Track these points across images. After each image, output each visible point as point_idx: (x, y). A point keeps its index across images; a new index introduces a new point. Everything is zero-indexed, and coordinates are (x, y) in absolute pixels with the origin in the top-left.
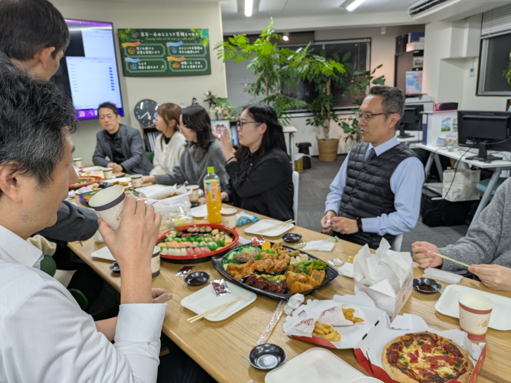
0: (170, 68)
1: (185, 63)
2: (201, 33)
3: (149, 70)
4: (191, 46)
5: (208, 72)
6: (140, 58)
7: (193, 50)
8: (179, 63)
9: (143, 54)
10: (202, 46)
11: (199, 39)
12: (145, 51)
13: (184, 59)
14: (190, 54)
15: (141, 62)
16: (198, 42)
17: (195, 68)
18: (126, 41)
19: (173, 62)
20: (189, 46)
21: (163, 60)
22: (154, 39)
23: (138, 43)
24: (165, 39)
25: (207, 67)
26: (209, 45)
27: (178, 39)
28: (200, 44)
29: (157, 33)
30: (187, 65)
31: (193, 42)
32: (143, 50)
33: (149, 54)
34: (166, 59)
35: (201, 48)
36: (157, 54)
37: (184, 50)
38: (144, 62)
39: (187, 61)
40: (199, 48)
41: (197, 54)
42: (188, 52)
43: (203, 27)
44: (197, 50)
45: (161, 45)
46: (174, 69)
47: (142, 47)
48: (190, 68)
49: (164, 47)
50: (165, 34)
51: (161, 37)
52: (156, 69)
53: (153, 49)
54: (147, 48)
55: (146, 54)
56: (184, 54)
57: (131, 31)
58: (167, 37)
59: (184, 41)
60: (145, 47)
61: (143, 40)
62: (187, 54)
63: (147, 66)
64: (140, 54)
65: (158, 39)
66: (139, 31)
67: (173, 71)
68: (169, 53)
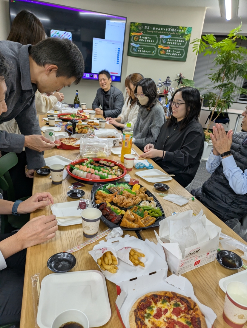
0: (158, 54)
1: (170, 51)
2: (186, 30)
3: (144, 53)
4: (177, 39)
5: (184, 60)
6: (140, 44)
7: (177, 42)
8: (165, 50)
9: (143, 42)
10: (184, 40)
11: (183, 35)
12: (145, 39)
13: (170, 48)
14: (174, 45)
15: (140, 47)
16: (182, 37)
17: (176, 56)
18: (134, 31)
19: (161, 49)
20: (175, 39)
21: (155, 47)
22: (153, 32)
23: (142, 34)
24: (160, 32)
25: (184, 56)
26: (189, 39)
27: (169, 33)
28: (183, 38)
29: (155, 28)
30: (170, 53)
31: (179, 36)
32: (143, 39)
33: (147, 42)
34: (157, 47)
35: (183, 41)
36: (152, 42)
37: (171, 42)
38: (142, 47)
39: (171, 50)
40: (181, 41)
41: (180, 45)
42: (174, 43)
43: (188, 26)
44: (180, 42)
45: (156, 36)
46: (161, 54)
47: (143, 36)
48: (172, 55)
49: (157, 38)
50: (161, 29)
51: (158, 30)
52: (149, 53)
53: (150, 38)
54: (146, 38)
55: (144, 42)
56: (170, 44)
57: (138, 25)
58: (162, 31)
59: (173, 35)
60: (145, 36)
61: (145, 31)
62: (172, 45)
63: (143, 50)
64: (141, 42)
65: (155, 32)
66: (144, 25)
67: (160, 56)
68: (160, 43)
